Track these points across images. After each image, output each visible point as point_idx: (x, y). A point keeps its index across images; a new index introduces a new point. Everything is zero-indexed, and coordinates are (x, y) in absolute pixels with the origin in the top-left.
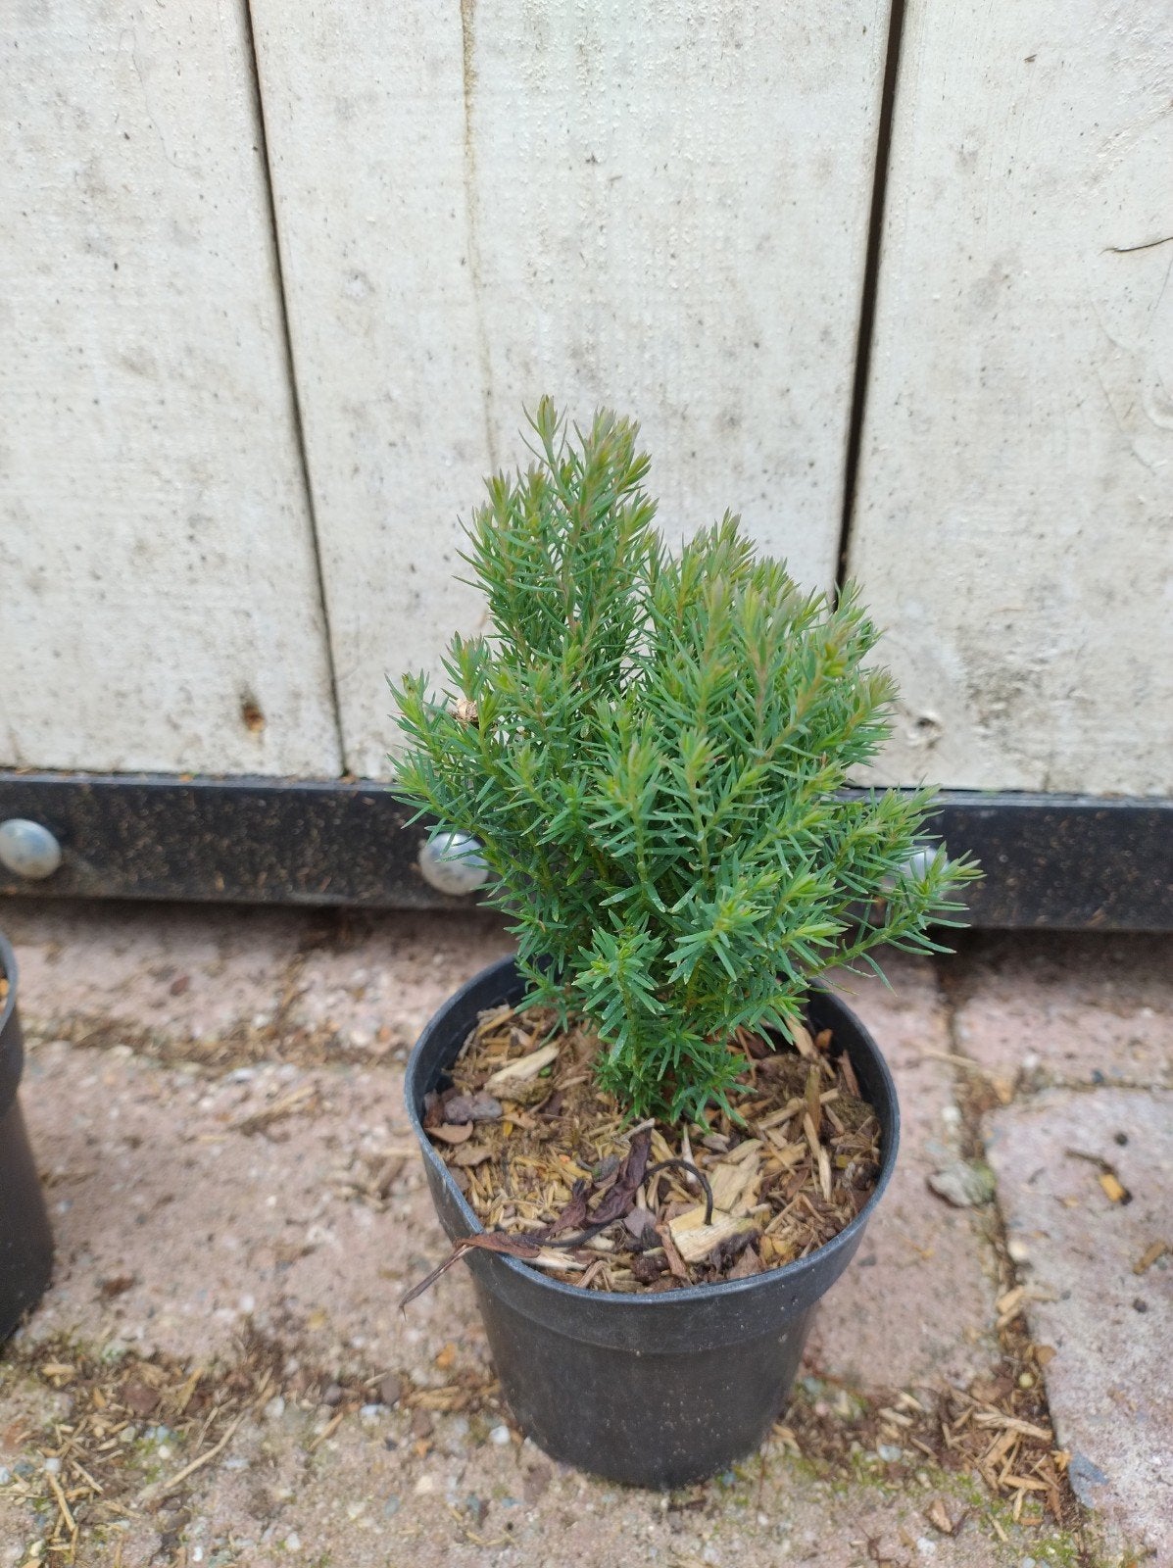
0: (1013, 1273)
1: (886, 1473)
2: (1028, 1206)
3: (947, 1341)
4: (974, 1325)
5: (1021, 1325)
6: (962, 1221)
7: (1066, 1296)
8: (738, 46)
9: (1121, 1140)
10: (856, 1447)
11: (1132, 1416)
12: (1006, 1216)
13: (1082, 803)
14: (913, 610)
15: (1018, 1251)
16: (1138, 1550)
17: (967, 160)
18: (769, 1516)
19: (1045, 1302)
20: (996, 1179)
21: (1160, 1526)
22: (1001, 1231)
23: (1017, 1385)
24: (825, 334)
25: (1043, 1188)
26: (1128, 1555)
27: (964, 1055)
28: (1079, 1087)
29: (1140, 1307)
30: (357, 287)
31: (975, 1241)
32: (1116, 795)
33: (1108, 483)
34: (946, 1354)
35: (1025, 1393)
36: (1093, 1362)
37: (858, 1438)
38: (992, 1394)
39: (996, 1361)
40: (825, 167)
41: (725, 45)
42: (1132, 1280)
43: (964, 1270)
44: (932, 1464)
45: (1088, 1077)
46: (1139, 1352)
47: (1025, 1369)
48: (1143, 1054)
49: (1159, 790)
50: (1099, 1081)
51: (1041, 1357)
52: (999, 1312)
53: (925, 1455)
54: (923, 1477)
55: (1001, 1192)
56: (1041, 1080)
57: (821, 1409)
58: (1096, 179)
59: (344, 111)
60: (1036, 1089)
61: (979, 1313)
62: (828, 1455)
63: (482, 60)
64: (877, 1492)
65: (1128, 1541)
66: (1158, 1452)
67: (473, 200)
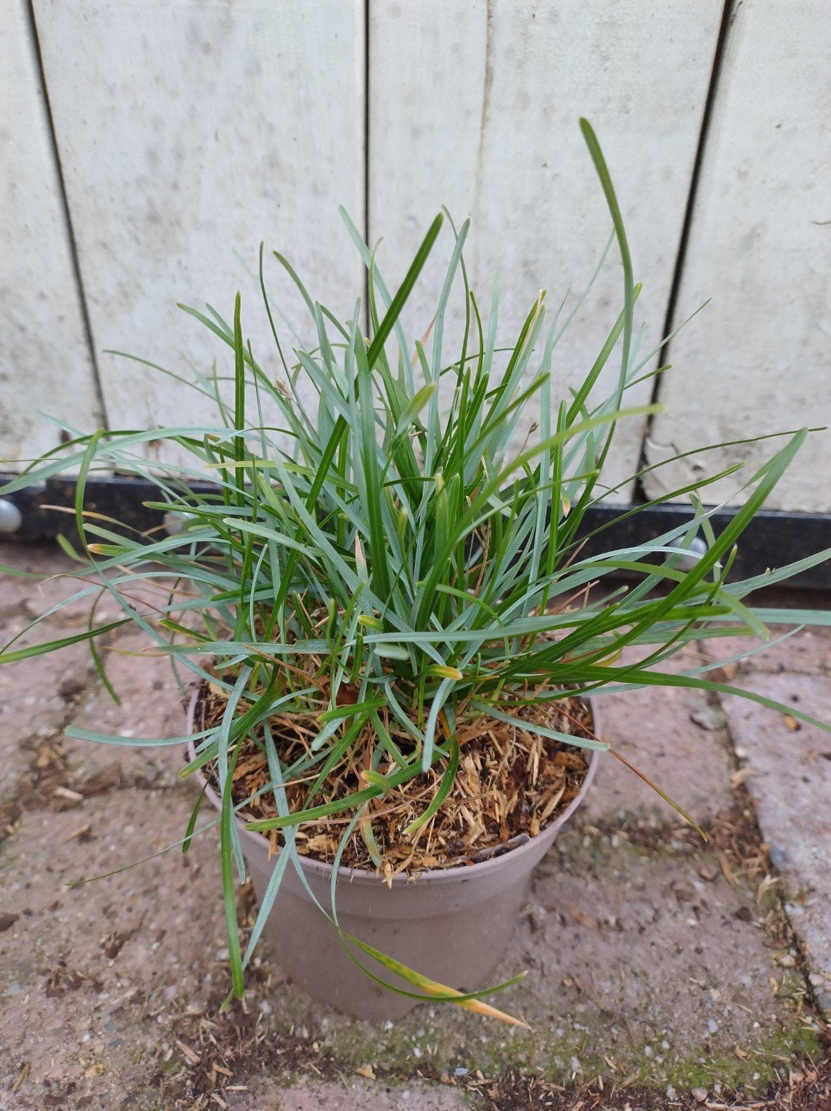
0: (738, 763)
1: (677, 854)
2: (745, 730)
3: (704, 794)
4: (718, 786)
5: (743, 788)
6: (710, 737)
7: (767, 774)
8: (627, 112)
9: (795, 699)
10: (660, 842)
11: (802, 829)
12: (734, 736)
13: (780, 515)
14: (695, 406)
15: (740, 752)
16: (806, 889)
17: (742, 175)
18: (619, 870)
19: (755, 776)
20: (727, 715)
21: (817, 878)
22: (730, 742)
23: (742, 815)
24: (660, 260)
25: (752, 721)
26: (801, 891)
27: (706, 654)
28: (771, 672)
29: (806, 780)
30: (411, 224)
31: (717, 748)
32: (799, 512)
33: (805, 343)
34: (705, 800)
35: (746, 820)
36: (782, 804)
37: (661, 838)
38: (728, 817)
39: (731, 804)
40: (668, 174)
41: (621, 112)
42: (801, 768)
43: (712, 761)
44: (700, 850)
45: (776, 667)
46: (805, 801)
47: (746, 808)
48: (805, 656)
49: (822, 509)
50: (782, 669)
51: (755, 803)
52: (732, 782)
53: (696, 846)
54: (696, 856)
55: (731, 723)
56: (749, 668)
57: (641, 824)
58: (809, 187)
59: (416, 132)
60: (747, 673)
61: (721, 780)
62: (647, 845)
63: (493, 113)
64: (673, 862)
65: (801, 885)
66: (815, 846)
67: (479, 183)
